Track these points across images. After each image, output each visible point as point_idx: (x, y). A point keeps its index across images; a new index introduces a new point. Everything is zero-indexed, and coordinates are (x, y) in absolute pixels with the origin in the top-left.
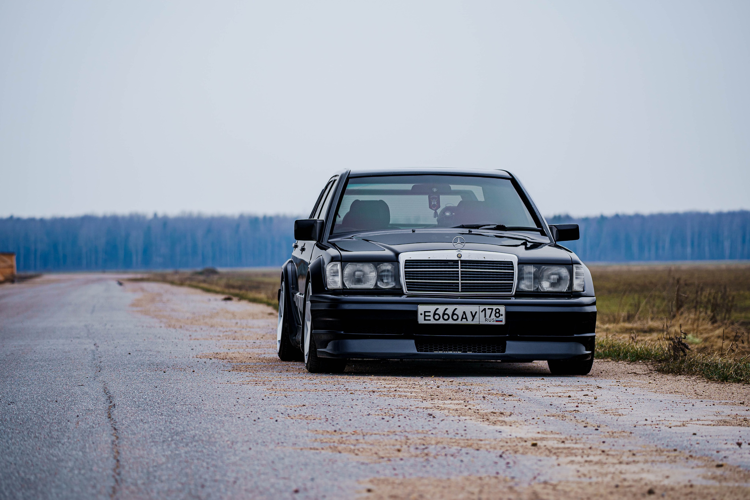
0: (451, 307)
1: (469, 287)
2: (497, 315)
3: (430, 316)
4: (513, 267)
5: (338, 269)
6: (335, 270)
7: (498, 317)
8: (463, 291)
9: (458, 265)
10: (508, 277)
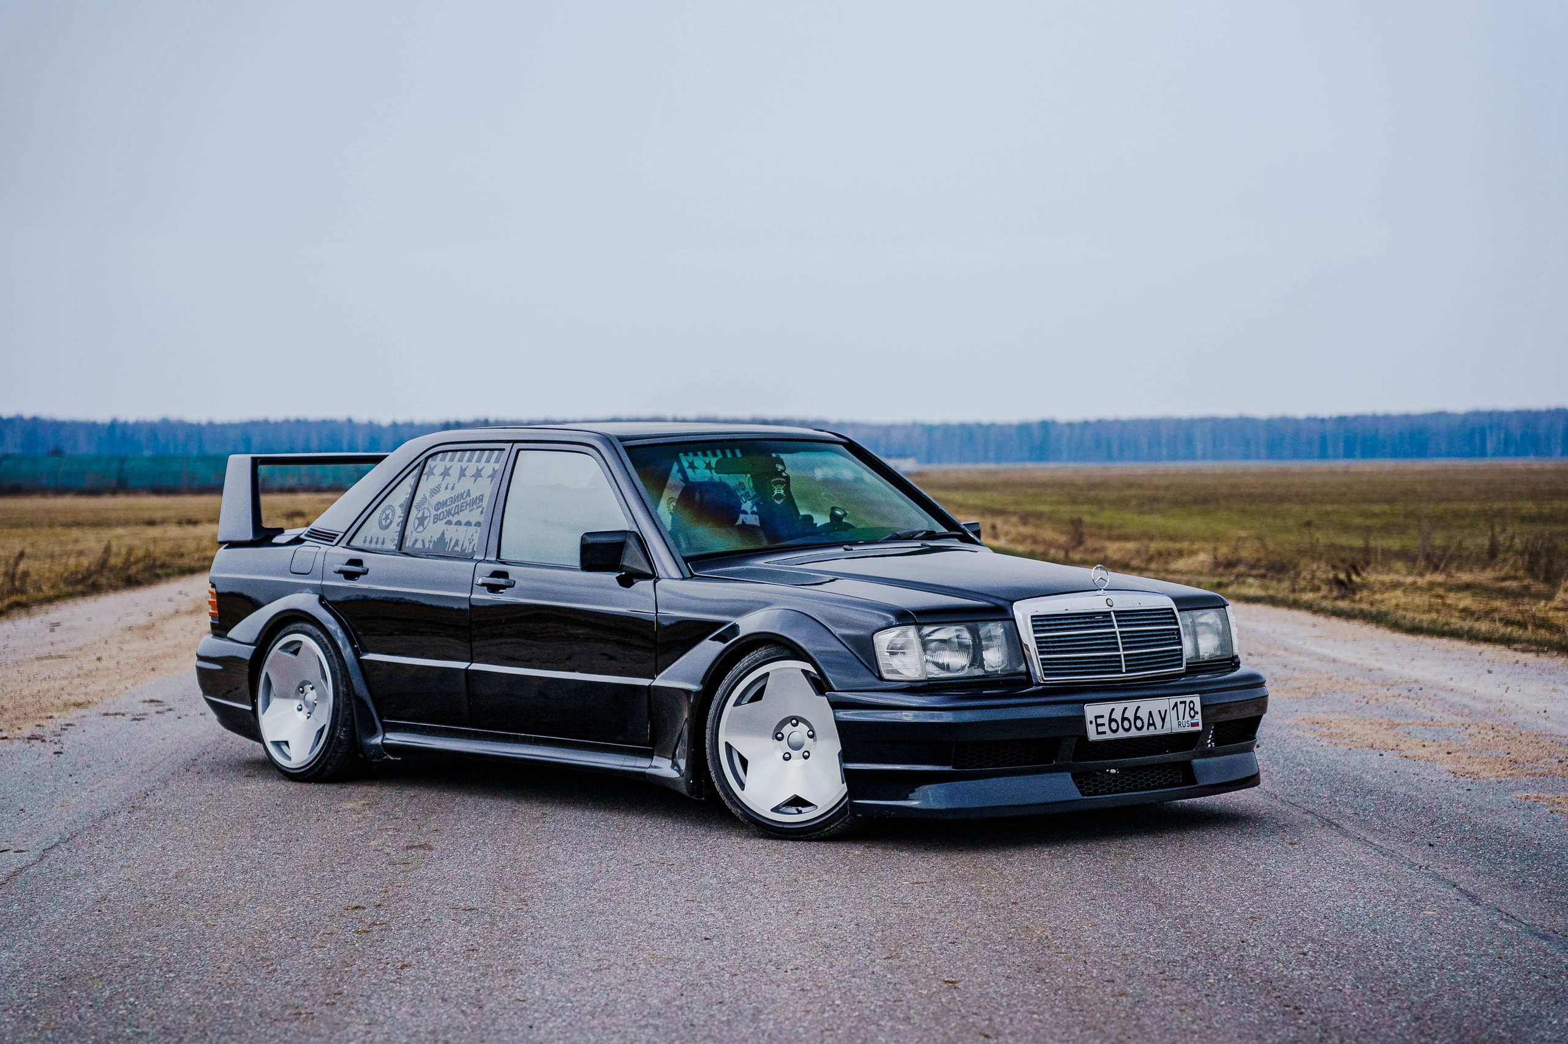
0: (1132, 706)
1: (1134, 663)
2: (1192, 713)
3: (1103, 725)
4: (1175, 618)
5: (912, 641)
6: (900, 641)
7: (1192, 717)
8: (1127, 671)
9: (1111, 621)
10: (1174, 638)
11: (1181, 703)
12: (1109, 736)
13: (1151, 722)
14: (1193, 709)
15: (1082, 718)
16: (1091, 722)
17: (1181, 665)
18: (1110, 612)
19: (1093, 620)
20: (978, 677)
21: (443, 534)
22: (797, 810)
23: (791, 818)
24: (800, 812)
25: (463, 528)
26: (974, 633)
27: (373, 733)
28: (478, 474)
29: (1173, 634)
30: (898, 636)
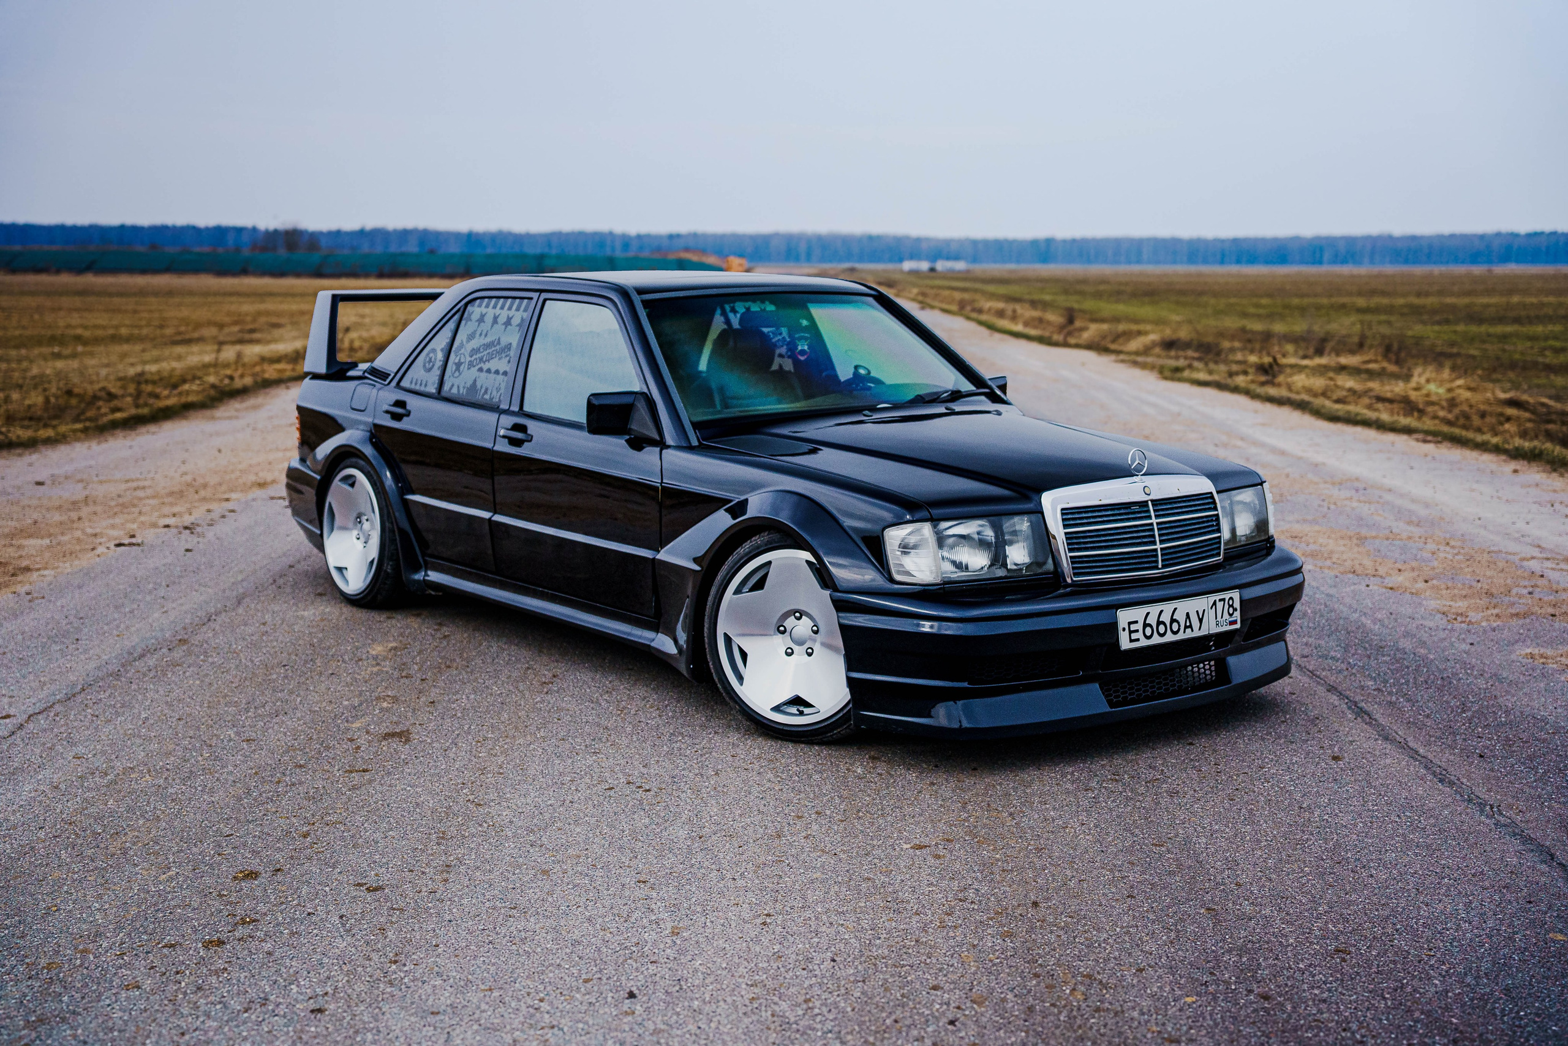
0: (1168, 608)
1: (1170, 557)
2: (1231, 611)
3: (1137, 631)
4: (1214, 503)
5: (927, 539)
6: (912, 540)
7: (1231, 615)
8: (1164, 566)
9: (1148, 511)
10: (1213, 526)
11: (1220, 600)
12: (1144, 643)
13: (1188, 624)
14: (1232, 606)
15: (1113, 626)
16: (1124, 629)
17: (1219, 554)
18: (1147, 502)
19: (1129, 511)
20: (1000, 578)
21: (475, 381)
22: (798, 710)
23: (791, 719)
24: (801, 713)
25: (492, 376)
26: (998, 529)
27: (417, 570)
28: (508, 322)
29: (1212, 520)
30: (910, 534)
